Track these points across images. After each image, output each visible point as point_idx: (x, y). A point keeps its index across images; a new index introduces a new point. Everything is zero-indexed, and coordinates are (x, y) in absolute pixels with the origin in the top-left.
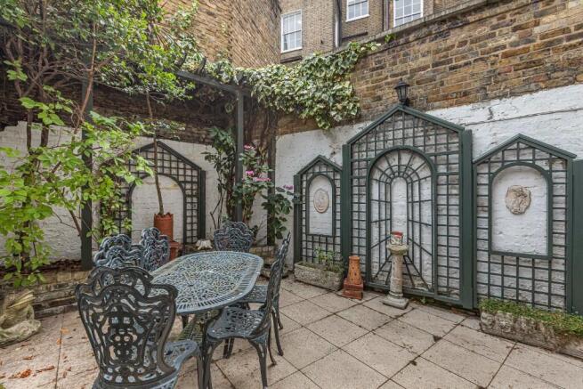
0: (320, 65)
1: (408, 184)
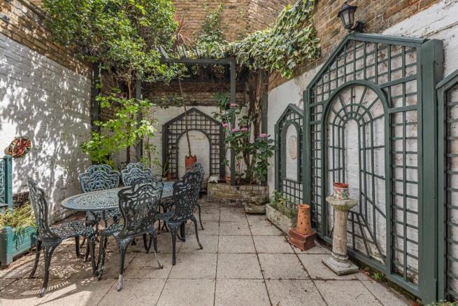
0: (288, 18)
1: (359, 126)
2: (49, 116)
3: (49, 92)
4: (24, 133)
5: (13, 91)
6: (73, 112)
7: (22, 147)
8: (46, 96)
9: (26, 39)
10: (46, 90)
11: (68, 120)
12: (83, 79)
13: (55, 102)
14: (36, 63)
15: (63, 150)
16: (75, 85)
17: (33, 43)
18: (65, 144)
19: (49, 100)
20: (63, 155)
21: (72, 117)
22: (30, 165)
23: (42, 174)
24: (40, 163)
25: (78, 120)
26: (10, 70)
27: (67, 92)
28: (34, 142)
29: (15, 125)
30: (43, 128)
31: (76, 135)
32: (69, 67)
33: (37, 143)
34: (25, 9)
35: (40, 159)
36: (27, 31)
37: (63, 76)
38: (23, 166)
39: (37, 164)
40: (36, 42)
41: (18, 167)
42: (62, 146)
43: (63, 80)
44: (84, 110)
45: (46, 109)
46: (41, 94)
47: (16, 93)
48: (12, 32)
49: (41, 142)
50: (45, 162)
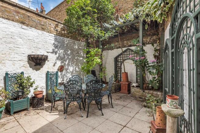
2: (71, 58)
3: (71, 50)
4: (63, 64)
5: (60, 51)
6: (80, 56)
7: (62, 68)
8: (70, 52)
9: (63, 34)
10: (70, 49)
11: (78, 59)
12: (83, 43)
13: (73, 53)
14: (66, 41)
15: (76, 69)
16: (80, 46)
17: (65, 35)
18: (76, 67)
19: (71, 53)
20: (76, 71)
21: (79, 58)
22: (65, 74)
23: (69, 77)
24: (68, 73)
25: (81, 58)
26: (58, 45)
27: (77, 49)
28: (66, 67)
29: (60, 62)
30: (69, 62)
31: (80, 64)
32: (78, 40)
33: (67, 67)
34: (62, 25)
35: (68, 72)
36: (63, 32)
37: (75, 44)
38: (63, 74)
39: (67, 74)
40: (66, 35)
41: (61, 74)
42: (75, 68)
43: (75, 45)
44: (84, 55)
45: (69, 56)
46: (68, 51)
47: (60, 52)
48: (59, 34)
49: (68, 67)
50: (70, 73)
